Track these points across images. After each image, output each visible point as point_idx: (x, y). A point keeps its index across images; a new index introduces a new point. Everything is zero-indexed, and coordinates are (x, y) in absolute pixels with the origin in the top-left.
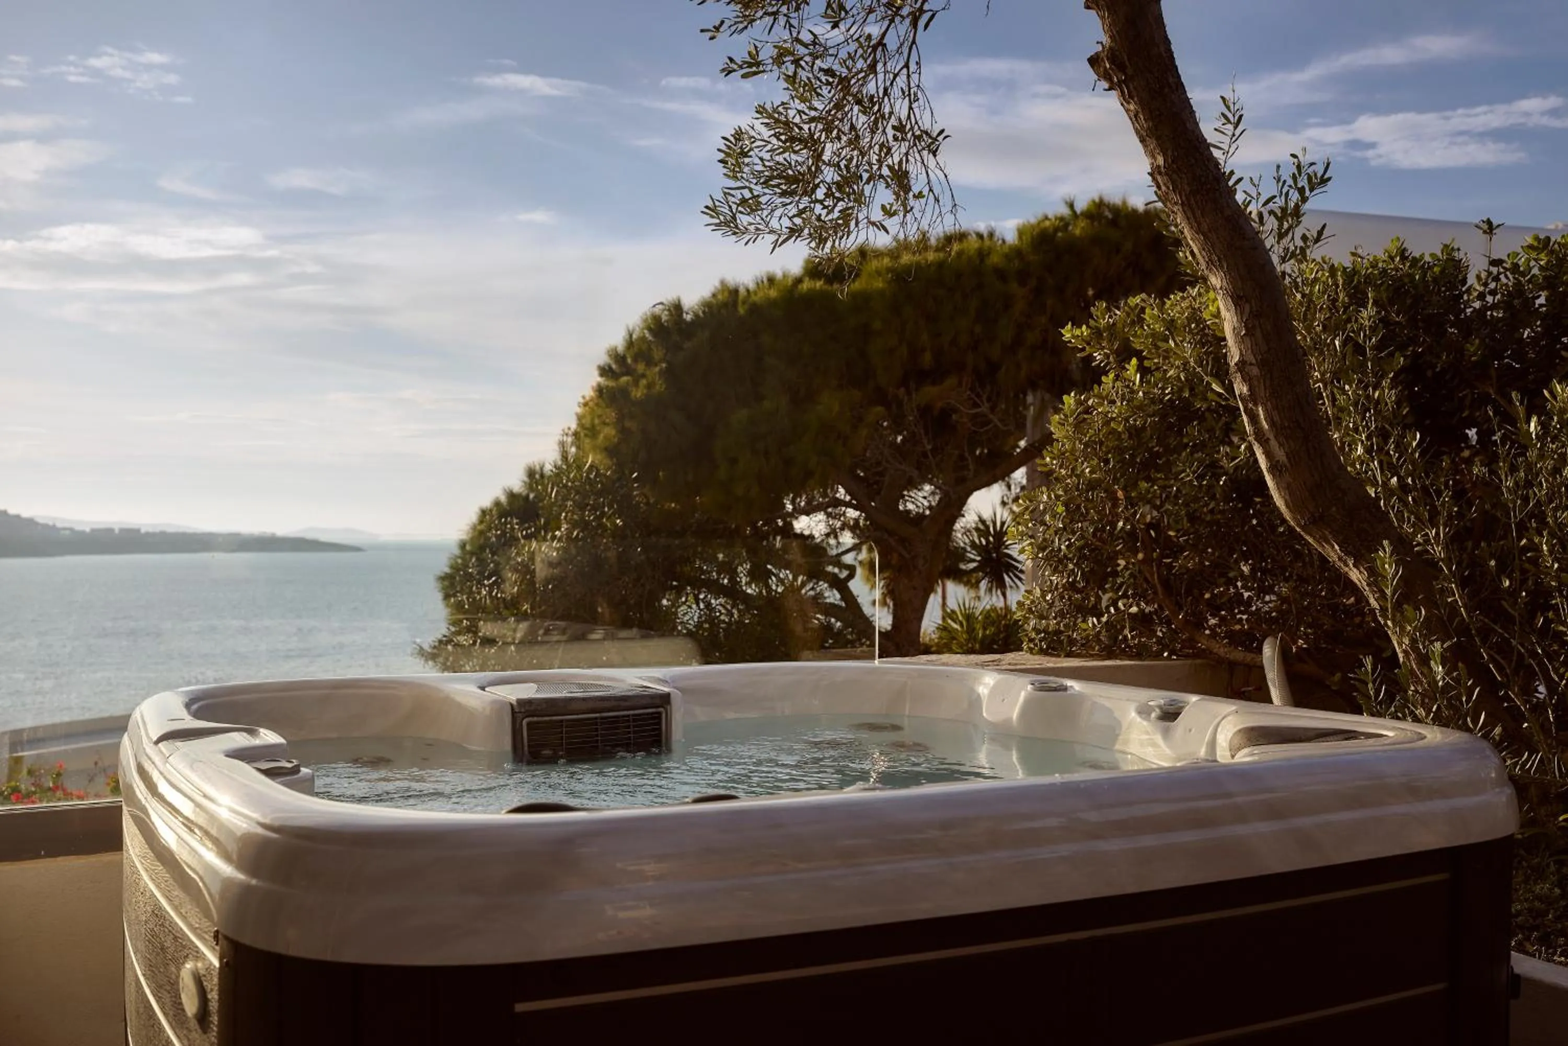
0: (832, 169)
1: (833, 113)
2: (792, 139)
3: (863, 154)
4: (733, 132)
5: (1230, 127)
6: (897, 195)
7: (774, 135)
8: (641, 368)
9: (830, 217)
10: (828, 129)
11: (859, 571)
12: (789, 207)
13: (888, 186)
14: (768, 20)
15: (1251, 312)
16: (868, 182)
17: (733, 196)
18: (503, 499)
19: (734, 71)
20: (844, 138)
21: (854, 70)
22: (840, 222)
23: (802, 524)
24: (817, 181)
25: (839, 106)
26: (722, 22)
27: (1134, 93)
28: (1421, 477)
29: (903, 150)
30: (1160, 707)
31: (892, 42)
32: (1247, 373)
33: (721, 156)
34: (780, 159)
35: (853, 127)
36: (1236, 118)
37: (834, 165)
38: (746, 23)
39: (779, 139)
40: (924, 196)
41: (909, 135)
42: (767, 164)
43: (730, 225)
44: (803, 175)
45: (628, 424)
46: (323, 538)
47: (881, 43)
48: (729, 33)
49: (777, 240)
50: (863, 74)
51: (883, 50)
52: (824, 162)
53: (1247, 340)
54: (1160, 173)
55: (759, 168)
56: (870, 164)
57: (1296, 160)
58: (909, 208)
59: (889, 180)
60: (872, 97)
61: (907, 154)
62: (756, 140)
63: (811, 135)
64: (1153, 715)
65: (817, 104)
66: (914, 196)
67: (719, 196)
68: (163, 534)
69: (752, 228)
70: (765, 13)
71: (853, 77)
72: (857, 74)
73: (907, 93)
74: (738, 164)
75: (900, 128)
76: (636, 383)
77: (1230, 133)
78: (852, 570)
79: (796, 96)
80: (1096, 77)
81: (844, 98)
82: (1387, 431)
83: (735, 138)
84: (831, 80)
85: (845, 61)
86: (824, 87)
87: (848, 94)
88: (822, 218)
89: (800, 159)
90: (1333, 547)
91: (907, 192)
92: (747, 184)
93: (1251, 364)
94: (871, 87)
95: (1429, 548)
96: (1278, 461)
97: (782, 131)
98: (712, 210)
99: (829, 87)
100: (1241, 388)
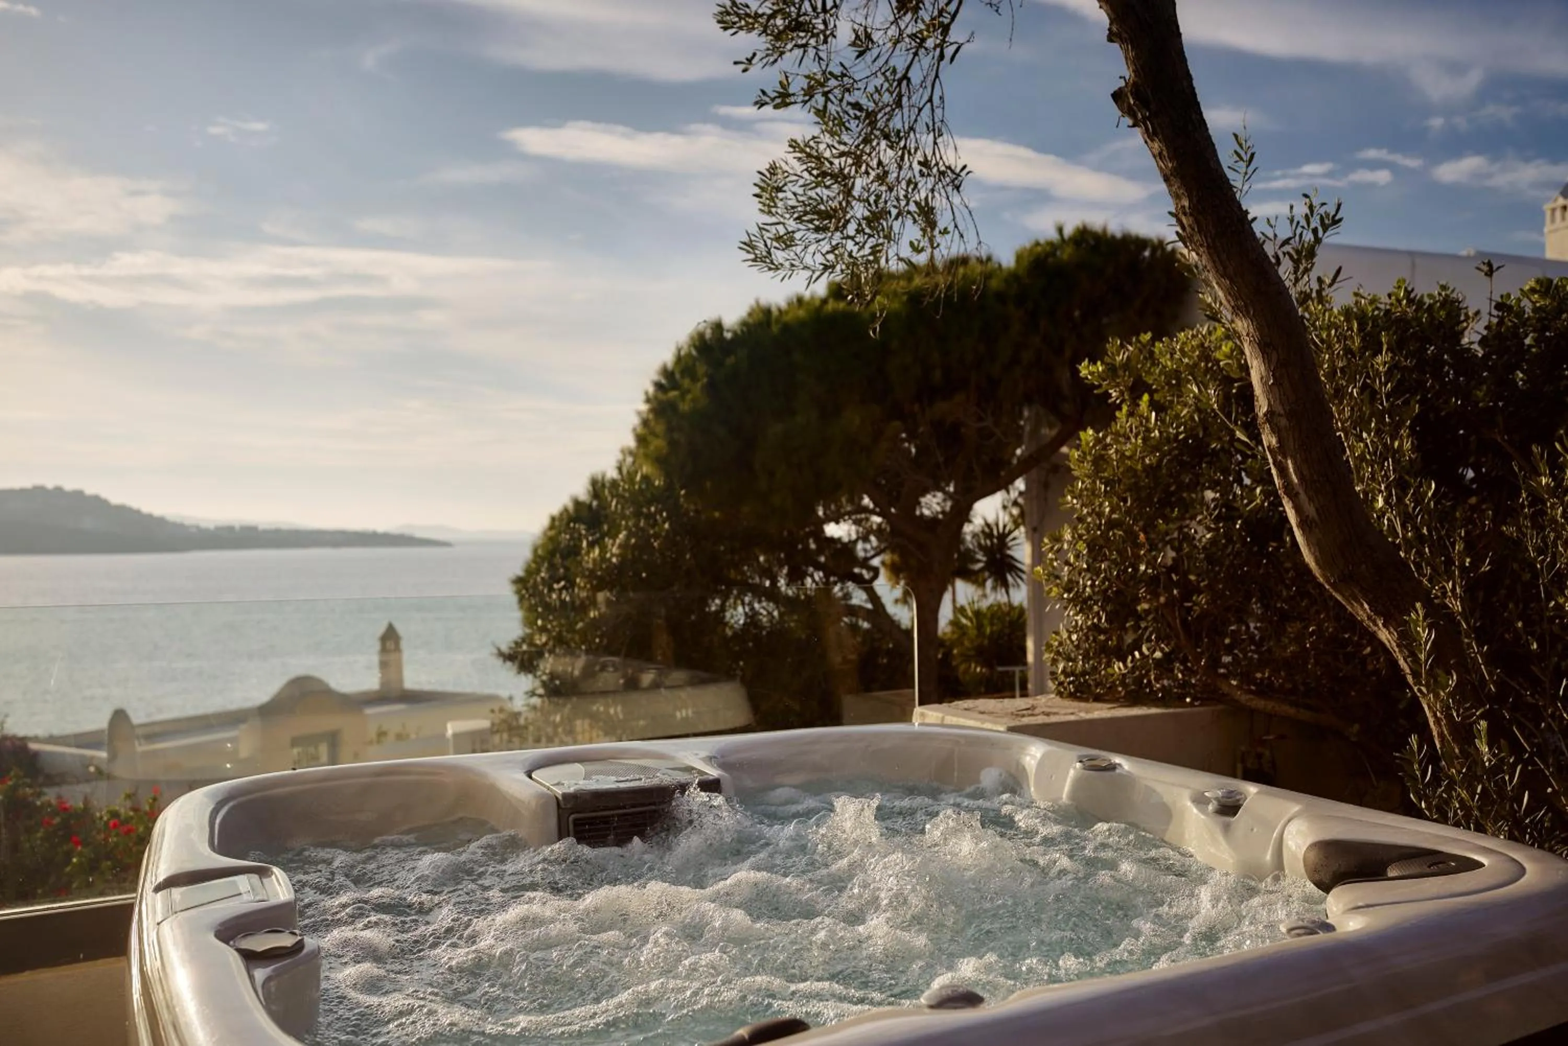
0: (862, 205)
1: (861, 147)
2: (824, 174)
3: (891, 189)
4: (768, 166)
5: (1243, 165)
6: (924, 230)
7: (806, 170)
8: (686, 383)
9: (861, 253)
10: (858, 163)
11: (882, 571)
12: (822, 243)
13: (915, 221)
14: (798, 52)
15: (1278, 359)
16: (896, 218)
17: (768, 231)
18: (571, 506)
19: (766, 103)
20: (873, 174)
21: (880, 104)
22: (871, 258)
23: (832, 530)
24: (848, 217)
25: (866, 141)
26: (754, 55)
27: (1158, 130)
28: (1436, 527)
29: (930, 186)
30: (1217, 799)
31: (916, 76)
32: (1276, 424)
33: (757, 190)
34: (812, 194)
35: (880, 163)
36: (1249, 156)
37: (864, 200)
38: (776, 56)
39: (811, 174)
40: (948, 233)
41: (935, 170)
42: (801, 199)
43: (764, 260)
44: (835, 210)
45: (676, 436)
46: (419, 534)
47: (905, 77)
48: (761, 65)
49: (811, 277)
50: (888, 109)
51: (908, 85)
52: (854, 198)
53: (1276, 389)
54: (1185, 214)
55: (793, 203)
56: (898, 199)
57: (1307, 200)
58: (935, 245)
59: (916, 216)
60: (899, 131)
61: (933, 190)
62: (789, 174)
63: (841, 170)
64: (1210, 807)
65: (845, 138)
66: (940, 232)
67: (754, 230)
68: (277, 531)
69: (787, 264)
70: (796, 46)
71: (880, 111)
72: (883, 108)
73: (931, 128)
74: (772, 199)
75: (925, 163)
76: (683, 396)
77: (1244, 170)
78: (876, 572)
79: (826, 130)
80: (1120, 113)
81: (872, 133)
82: (1406, 481)
83: (771, 173)
84: (858, 114)
85: (872, 95)
86: (852, 121)
87: (875, 128)
88: (854, 254)
89: (832, 195)
90: (1362, 605)
91: (933, 229)
92: (782, 220)
93: (1280, 415)
94: (897, 123)
95: (1447, 601)
96: (1308, 516)
97: (813, 165)
98: (749, 246)
99: (857, 122)
100: (1269, 439)
